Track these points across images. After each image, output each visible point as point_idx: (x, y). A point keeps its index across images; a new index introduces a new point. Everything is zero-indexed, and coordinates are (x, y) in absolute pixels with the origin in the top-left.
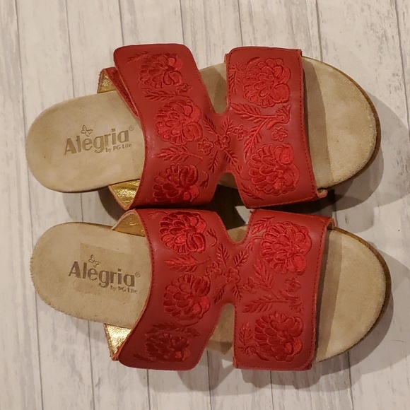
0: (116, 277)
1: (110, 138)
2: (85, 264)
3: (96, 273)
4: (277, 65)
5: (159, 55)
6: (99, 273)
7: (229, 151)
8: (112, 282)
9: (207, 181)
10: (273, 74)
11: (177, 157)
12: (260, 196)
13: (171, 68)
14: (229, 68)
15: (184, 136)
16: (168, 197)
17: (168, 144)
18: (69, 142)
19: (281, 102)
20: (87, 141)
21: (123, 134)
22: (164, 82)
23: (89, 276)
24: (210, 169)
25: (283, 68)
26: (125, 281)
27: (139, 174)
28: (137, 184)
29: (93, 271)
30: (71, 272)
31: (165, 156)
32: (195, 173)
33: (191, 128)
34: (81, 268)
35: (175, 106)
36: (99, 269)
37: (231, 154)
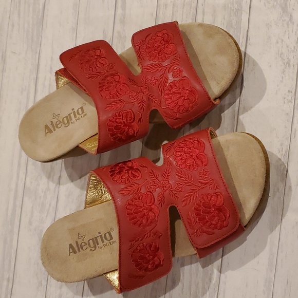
0: (99, 239)
1: (72, 115)
2: (77, 242)
3: (86, 244)
4: (164, 34)
5: (89, 50)
6: (87, 243)
8: (98, 244)
9: (141, 118)
10: (163, 40)
12: (178, 116)
13: (99, 57)
15: (119, 94)
16: (119, 135)
18: (47, 127)
19: (173, 55)
20: (58, 123)
21: (80, 110)
22: (97, 66)
23: (82, 248)
24: (141, 109)
26: (106, 239)
27: (96, 130)
28: (97, 137)
29: (83, 244)
30: (70, 253)
32: (132, 114)
33: (122, 88)
34: (75, 246)
35: (108, 78)
36: (86, 240)
37: (152, 97)
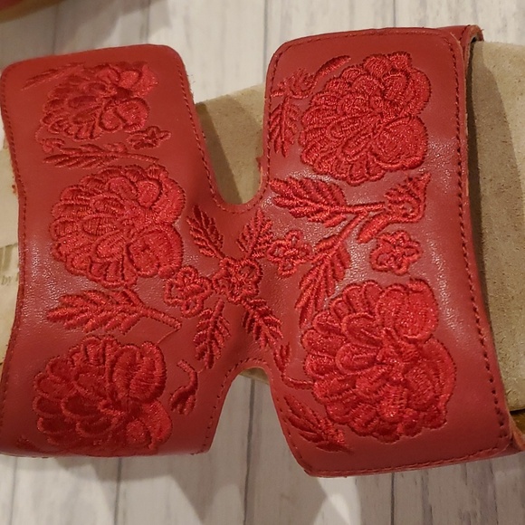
4: (394, 70)
5: (101, 67)
7: (255, 306)
9: (192, 391)
10: (383, 94)
11: (104, 321)
12: (340, 438)
13: (125, 93)
14: (271, 90)
15: (131, 261)
17: (84, 284)
19: (403, 167)
22: (101, 124)
24: (202, 355)
25: (407, 75)
31: (71, 316)
32: (157, 364)
33: (151, 240)
35: (115, 181)
37: (263, 315)
